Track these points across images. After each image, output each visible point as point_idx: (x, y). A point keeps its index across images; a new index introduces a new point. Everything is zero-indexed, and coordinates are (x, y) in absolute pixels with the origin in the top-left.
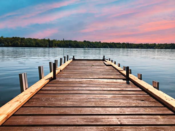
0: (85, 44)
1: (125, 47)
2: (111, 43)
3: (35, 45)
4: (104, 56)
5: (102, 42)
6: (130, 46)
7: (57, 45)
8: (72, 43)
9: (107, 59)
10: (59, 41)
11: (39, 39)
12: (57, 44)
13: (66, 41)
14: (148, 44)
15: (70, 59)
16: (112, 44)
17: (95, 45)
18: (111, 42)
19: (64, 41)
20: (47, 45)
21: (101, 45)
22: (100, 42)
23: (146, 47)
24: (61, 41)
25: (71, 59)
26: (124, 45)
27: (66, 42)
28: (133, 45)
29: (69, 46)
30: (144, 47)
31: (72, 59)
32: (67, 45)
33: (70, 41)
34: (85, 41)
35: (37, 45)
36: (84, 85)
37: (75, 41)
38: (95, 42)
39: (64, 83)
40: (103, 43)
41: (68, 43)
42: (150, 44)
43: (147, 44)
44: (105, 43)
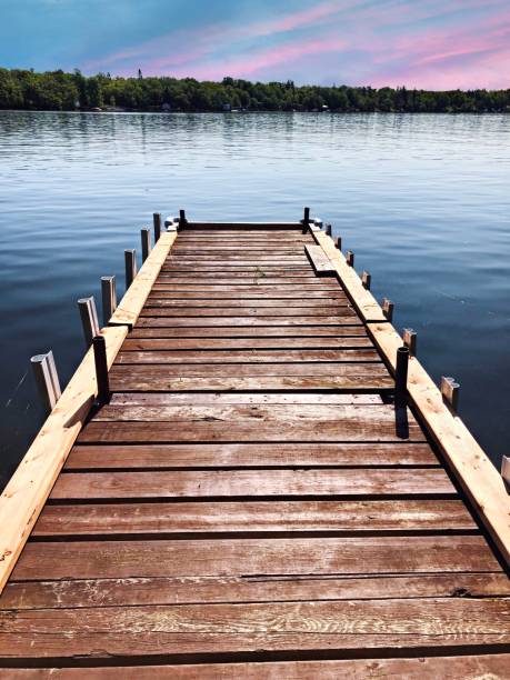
0: (230, 93)
1: (389, 106)
2: (334, 88)
3: (22, 99)
4: (307, 210)
5: (298, 85)
6: (410, 102)
7: (113, 99)
8: (176, 88)
9: (317, 224)
10: (122, 79)
11: (35, 72)
12: (115, 93)
13: (150, 81)
14: (484, 91)
15: (168, 224)
16: (339, 94)
17: (269, 95)
18: (337, 86)
19: (140, 79)
20: (72, 97)
21: (297, 96)
22: (290, 85)
23: (475, 104)
24: (132, 81)
25: (171, 224)
26: (385, 97)
27: (148, 86)
28: (424, 99)
29: (166, 101)
30: (467, 105)
31: (176, 220)
32: (155, 96)
33: (168, 82)
34: (228, 81)
35: (30, 99)
36: (225, 455)
37: (188, 80)
38: (272, 84)
39: (145, 437)
40: (303, 88)
41: (160, 91)
42: (491, 92)
43: (478, 91)
44: (311, 89)
